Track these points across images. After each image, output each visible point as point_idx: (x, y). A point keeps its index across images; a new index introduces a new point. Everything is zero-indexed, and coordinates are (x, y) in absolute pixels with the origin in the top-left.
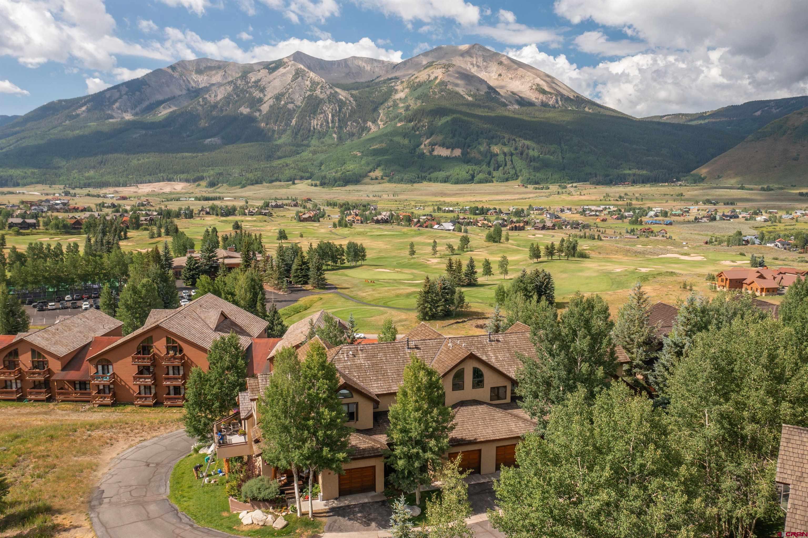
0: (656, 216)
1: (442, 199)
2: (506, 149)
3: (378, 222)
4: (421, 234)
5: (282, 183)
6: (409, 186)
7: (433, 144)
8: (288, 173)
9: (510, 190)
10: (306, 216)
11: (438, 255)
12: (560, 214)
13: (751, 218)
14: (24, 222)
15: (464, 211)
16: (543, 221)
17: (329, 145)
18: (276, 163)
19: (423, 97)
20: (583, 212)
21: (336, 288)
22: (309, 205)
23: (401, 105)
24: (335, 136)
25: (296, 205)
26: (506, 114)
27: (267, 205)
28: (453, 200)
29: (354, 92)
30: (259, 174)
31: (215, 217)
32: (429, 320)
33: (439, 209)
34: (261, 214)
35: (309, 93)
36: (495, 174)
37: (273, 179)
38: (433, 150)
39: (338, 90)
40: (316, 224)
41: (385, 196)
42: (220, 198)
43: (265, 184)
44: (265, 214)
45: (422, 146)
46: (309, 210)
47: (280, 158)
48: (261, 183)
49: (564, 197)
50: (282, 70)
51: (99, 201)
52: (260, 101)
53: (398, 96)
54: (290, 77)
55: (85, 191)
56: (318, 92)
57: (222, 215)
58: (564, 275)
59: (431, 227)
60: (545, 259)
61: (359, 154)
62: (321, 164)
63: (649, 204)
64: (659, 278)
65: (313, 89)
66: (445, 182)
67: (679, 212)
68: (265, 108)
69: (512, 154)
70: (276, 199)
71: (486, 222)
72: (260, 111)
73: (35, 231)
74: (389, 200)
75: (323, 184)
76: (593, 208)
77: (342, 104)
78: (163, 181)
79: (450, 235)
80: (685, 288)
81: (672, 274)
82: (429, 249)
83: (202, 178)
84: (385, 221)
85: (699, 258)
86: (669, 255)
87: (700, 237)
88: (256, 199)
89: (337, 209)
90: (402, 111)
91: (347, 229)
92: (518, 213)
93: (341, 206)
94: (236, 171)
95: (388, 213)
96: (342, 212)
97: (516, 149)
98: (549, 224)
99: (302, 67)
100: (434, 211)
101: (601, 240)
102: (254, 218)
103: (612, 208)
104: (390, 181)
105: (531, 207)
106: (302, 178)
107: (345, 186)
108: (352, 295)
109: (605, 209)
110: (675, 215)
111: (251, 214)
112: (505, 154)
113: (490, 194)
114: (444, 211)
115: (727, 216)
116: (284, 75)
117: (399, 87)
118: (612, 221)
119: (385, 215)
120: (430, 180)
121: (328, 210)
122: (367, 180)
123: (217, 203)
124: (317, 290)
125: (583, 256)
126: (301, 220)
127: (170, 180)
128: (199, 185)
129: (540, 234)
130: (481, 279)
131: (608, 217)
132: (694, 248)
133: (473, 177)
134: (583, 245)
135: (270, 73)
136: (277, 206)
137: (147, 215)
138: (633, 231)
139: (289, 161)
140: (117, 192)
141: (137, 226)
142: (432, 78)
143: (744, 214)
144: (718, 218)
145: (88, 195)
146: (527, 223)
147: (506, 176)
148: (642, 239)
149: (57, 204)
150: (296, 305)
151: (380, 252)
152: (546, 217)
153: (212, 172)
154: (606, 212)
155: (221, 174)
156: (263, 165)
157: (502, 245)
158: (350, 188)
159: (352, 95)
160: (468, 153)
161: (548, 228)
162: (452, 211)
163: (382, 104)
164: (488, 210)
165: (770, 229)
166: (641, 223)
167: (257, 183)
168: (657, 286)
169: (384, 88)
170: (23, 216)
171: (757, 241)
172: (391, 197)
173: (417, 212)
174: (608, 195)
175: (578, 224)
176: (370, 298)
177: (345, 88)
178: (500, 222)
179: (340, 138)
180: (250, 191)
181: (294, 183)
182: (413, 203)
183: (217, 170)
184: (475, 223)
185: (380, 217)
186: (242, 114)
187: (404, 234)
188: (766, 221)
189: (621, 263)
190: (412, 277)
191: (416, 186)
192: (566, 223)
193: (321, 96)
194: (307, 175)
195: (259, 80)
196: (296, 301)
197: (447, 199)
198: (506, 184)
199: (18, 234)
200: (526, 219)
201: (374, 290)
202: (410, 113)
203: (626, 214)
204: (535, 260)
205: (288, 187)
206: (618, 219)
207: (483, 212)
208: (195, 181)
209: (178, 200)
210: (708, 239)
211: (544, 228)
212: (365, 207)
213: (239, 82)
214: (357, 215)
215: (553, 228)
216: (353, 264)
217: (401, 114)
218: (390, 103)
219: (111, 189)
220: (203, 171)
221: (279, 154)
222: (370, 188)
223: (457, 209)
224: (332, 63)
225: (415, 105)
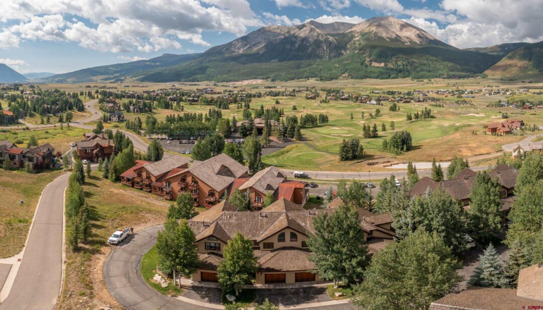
0: (468, 93)
1: (375, 87)
2: (404, 63)
3: (342, 99)
4: (360, 107)
5: (303, 79)
6: (360, 80)
7: (371, 61)
8: (306, 74)
9: (406, 82)
10: (310, 96)
11: (365, 119)
12: (427, 94)
13: (505, 93)
14: (193, 99)
15: (384, 93)
16: (419, 98)
17: (325, 61)
18: (301, 70)
19: (367, 39)
20: (437, 93)
21: (306, 140)
22: (313, 90)
23: (357, 43)
24: (327, 57)
25: (307, 91)
26: (404, 47)
27: (294, 91)
28: (381, 87)
29: (336, 37)
30: (293, 75)
31: (270, 97)
32: (345, 160)
33: (373, 92)
34: (290, 95)
35: (316, 38)
36: (399, 74)
37: (299, 77)
38: (371, 64)
39: (328, 36)
40: (313, 101)
41: (349, 85)
42: (275, 87)
43: (296, 80)
44: (292, 96)
45: (366, 62)
46: (313, 93)
47: (302, 68)
48: (294, 79)
49: (430, 85)
50: (304, 29)
51: (225, 88)
52: (295, 42)
53: (356, 39)
54: (308, 31)
55: (222, 84)
56: (320, 37)
57: (274, 96)
58: (421, 129)
59: (366, 103)
60: (414, 120)
61: (338, 66)
62: (321, 70)
63: (466, 88)
64: (463, 129)
65: (318, 36)
66: (377, 78)
67: (477, 91)
68: (297, 45)
69: (407, 65)
70: (299, 87)
71: (393, 99)
72: (295, 46)
73: (197, 103)
74: (351, 87)
75: (321, 80)
76: (442, 90)
77: (330, 43)
78: (253, 79)
79: (373, 107)
80: (473, 133)
81: (470, 125)
82: (360, 116)
83: (269, 78)
84: (346, 99)
85: (483, 115)
86: (471, 114)
87: (484, 103)
88: (291, 87)
89: (325, 93)
90: (357, 45)
91: (326, 104)
92: (409, 94)
93: (327, 91)
94: (283, 74)
95: (348, 95)
96: (327, 94)
97: (409, 63)
98: (421, 99)
99: (313, 27)
100: (370, 93)
101: (443, 107)
102: (287, 97)
103: (450, 90)
104: (351, 78)
105: (415, 91)
106: (312, 77)
107: (331, 80)
108: (312, 144)
109: (447, 91)
110: (476, 93)
111: (286, 95)
112: (404, 65)
113: (397, 84)
114: (375, 93)
115: (496, 93)
116: (305, 30)
117: (356, 35)
118: (450, 97)
119: (346, 95)
120: (370, 78)
121: (321, 92)
122: (341, 77)
123: (273, 90)
124: (298, 141)
125: (433, 117)
126: (308, 98)
127: (256, 78)
128: (268, 81)
129: (417, 104)
130: (380, 133)
131: (448, 95)
132: (482, 109)
133: (389, 76)
134: (435, 111)
135: (299, 30)
136: (299, 91)
137: (241, 96)
138: (458, 101)
139: (306, 69)
140: (234, 84)
141: (235, 101)
142: (371, 31)
143: (502, 92)
144: (492, 93)
145: (223, 86)
146: (412, 99)
147: (405, 75)
148: (461, 105)
149: (209, 91)
150: (283, 150)
151: (338, 117)
152: (421, 95)
153: (273, 75)
154: (447, 92)
155: (277, 76)
156: (296, 71)
157: (397, 112)
158: (333, 81)
159: (335, 39)
160: (387, 65)
161: (421, 101)
162: (379, 93)
163: (348, 42)
164: (395, 92)
165: (512, 98)
166: (462, 97)
167: (292, 79)
168: (462, 133)
169: (350, 36)
170: (193, 97)
171: (506, 105)
172: (352, 86)
173: (362, 93)
174: (449, 84)
175: (434, 99)
176: (320, 147)
177: (332, 35)
178: (399, 98)
179: (329, 58)
180: (289, 83)
181: (308, 79)
182: (361, 89)
183: (276, 74)
184: (387, 99)
185: (343, 97)
186: (287, 48)
187: (352, 106)
188: (510, 94)
189: (449, 120)
190: (348, 132)
191: (364, 80)
192: (429, 99)
193: (321, 39)
194: (315, 75)
195: (295, 33)
196: (284, 147)
197: (378, 87)
198: (405, 79)
199: (191, 104)
200: (411, 97)
201: (324, 142)
202: (361, 46)
203: (456, 93)
204: (410, 121)
205: (306, 81)
206: (452, 95)
207: (393, 93)
208: (266, 79)
209: (257, 88)
210: (487, 104)
211: (419, 101)
212: (338, 92)
213: (286, 34)
214: (333, 96)
215: (423, 101)
216: (322, 124)
217: (357, 47)
218: (352, 42)
219: (232, 83)
220: (269, 74)
221: (303, 66)
222: (342, 81)
223: (381, 92)
224: (326, 25)
225: (363, 43)
